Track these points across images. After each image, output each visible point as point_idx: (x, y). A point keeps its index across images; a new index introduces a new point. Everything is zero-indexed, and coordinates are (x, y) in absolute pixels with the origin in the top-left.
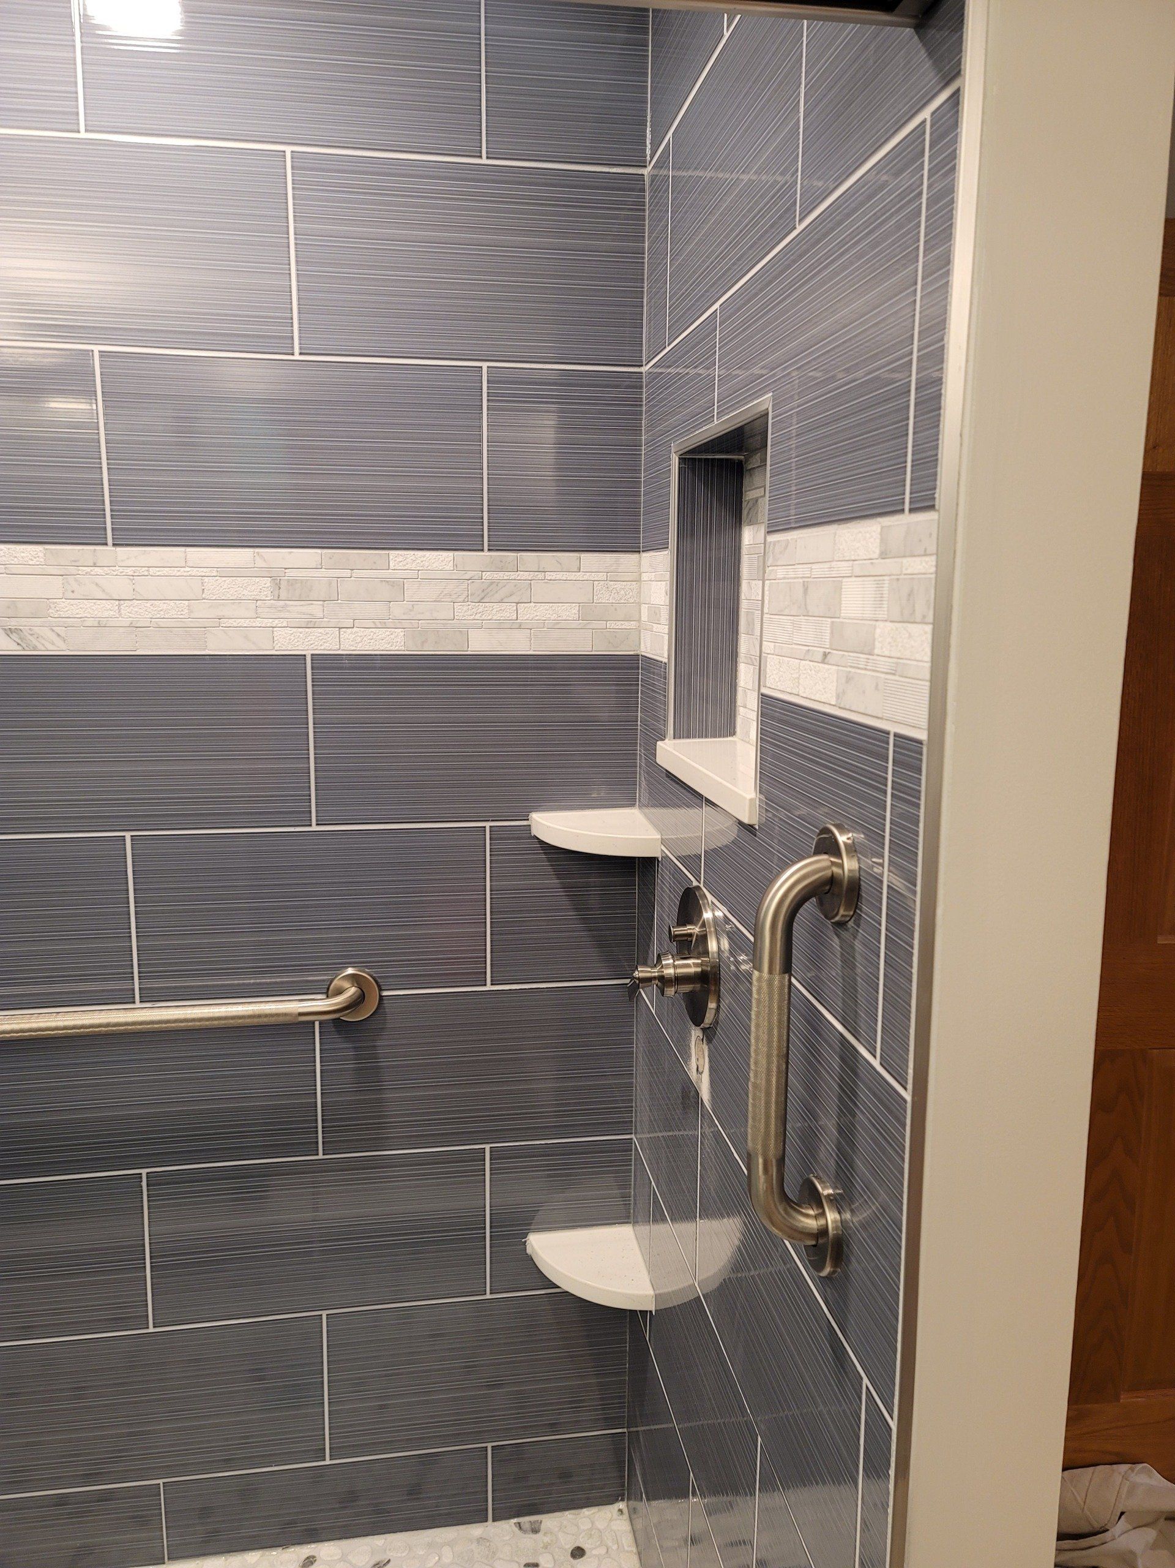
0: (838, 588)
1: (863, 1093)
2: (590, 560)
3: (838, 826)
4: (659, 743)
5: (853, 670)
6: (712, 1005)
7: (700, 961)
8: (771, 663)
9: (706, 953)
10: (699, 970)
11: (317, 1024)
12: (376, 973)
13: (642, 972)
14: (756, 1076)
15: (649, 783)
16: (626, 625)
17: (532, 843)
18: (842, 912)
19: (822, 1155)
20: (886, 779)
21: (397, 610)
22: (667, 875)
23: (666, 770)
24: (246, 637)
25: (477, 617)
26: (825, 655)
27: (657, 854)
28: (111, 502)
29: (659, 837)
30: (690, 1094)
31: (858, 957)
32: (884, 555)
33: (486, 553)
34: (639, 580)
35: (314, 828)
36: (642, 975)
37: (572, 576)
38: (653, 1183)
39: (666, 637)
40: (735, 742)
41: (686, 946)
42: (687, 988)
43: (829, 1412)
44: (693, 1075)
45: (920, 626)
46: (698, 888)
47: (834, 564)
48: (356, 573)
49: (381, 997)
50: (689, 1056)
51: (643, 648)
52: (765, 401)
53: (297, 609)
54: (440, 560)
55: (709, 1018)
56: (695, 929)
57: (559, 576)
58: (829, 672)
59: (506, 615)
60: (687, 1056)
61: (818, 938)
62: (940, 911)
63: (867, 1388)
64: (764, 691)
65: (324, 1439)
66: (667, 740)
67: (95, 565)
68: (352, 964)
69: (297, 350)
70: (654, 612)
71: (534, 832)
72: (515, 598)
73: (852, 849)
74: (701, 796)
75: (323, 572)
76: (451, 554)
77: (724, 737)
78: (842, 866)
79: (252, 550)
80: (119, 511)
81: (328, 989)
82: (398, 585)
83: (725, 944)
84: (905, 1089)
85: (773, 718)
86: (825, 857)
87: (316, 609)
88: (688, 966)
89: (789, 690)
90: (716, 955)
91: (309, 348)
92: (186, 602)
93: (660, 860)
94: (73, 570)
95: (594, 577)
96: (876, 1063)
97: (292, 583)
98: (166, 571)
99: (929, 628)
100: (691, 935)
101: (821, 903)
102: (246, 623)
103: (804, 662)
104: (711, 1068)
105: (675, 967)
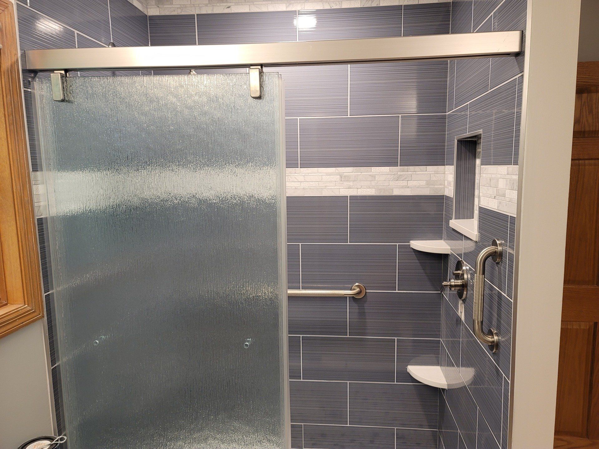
0: (498, 181)
1: (503, 304)
2: (430, 168)
3: (497, 239)
4: (450, 221)
5: (501, 201)
6: (465, 293)
7: (462, 281)
8: (482, 198)
9: (463, 279)
10: (461, 283)
11: (348, 298)
12: (365, 285)
13: (444, 283)
14: (475, 300)
15: (447, 233)
16: (441, 186)
17: (411, 250)
18: (498, 260)
19: (493, 323)
20: (508, 227)
21: (373, 183)
22: (452, 259)
23: (452, 228)
24: (332, 191)
25: (396, 185)
26: (495, 197)
27: (449, 253)
28: (300, 157)
29: (450, 248)
30: (459, 320)
31: (502, 271)
32: (508, 174)
33: (399, 167)
34: (444, 173)
35: (349, 243)
36: (445, 284)
37: (424, 173)
38: (447, 351)
39: (453, 190)
40: (473, 220)
41: (457, 277)
42: (458, 288)
43: (495, 388)
44: (459, 314)
45: (515, 191)
46: (462, 261)
47: (497, 175)
48: (363, 173)
49: (366, 292)
50: (458, 309)
51: (445, 193)
52: (480, 131)
53: (346, 184)
54: (386, 169)
55: (464, 296)
56: (460, 272)
57: (420, 173)
58: (496, 201)
59: (404, 184)
60: (457, 309)
61: (493, 268)
62: (520, 257)
63: (504, 376)
64: (480, 206)
65: (347, 418)
66: (453, 220)
67: (295, 173)
68: (358, 282)
69: (349, 115)
70: (449, 183)
71: (411, 246)
72: (407, 179)
73: (500, 245)
74: (463, 235)
75: (353, 174)
76: (389, 167)
77: (469, 219)
78: (498, 249)
79: (335, 168)
80: (302, 159)
81: (351, 289)
82: (374, 177)
83: (469, 276)
84: (512, 299)
85: (482, 213)
86: (494, 246)
87: (351, 184)
88: (459, 282)
89: (486, 205)
90: (466, 279)
91: (352, 114)
92: (318, 182)
93: (450, 254)
94: (290, 174)
95: (431, 173)
96: (506, 295)
97: (345, 176)
98: (312, 174)
99: (517, 192)
100: (459, 274)
101: (493, 258)
102: (333, 187)
103: (490, 199)
104: (465, 310)
105: (455, 282)
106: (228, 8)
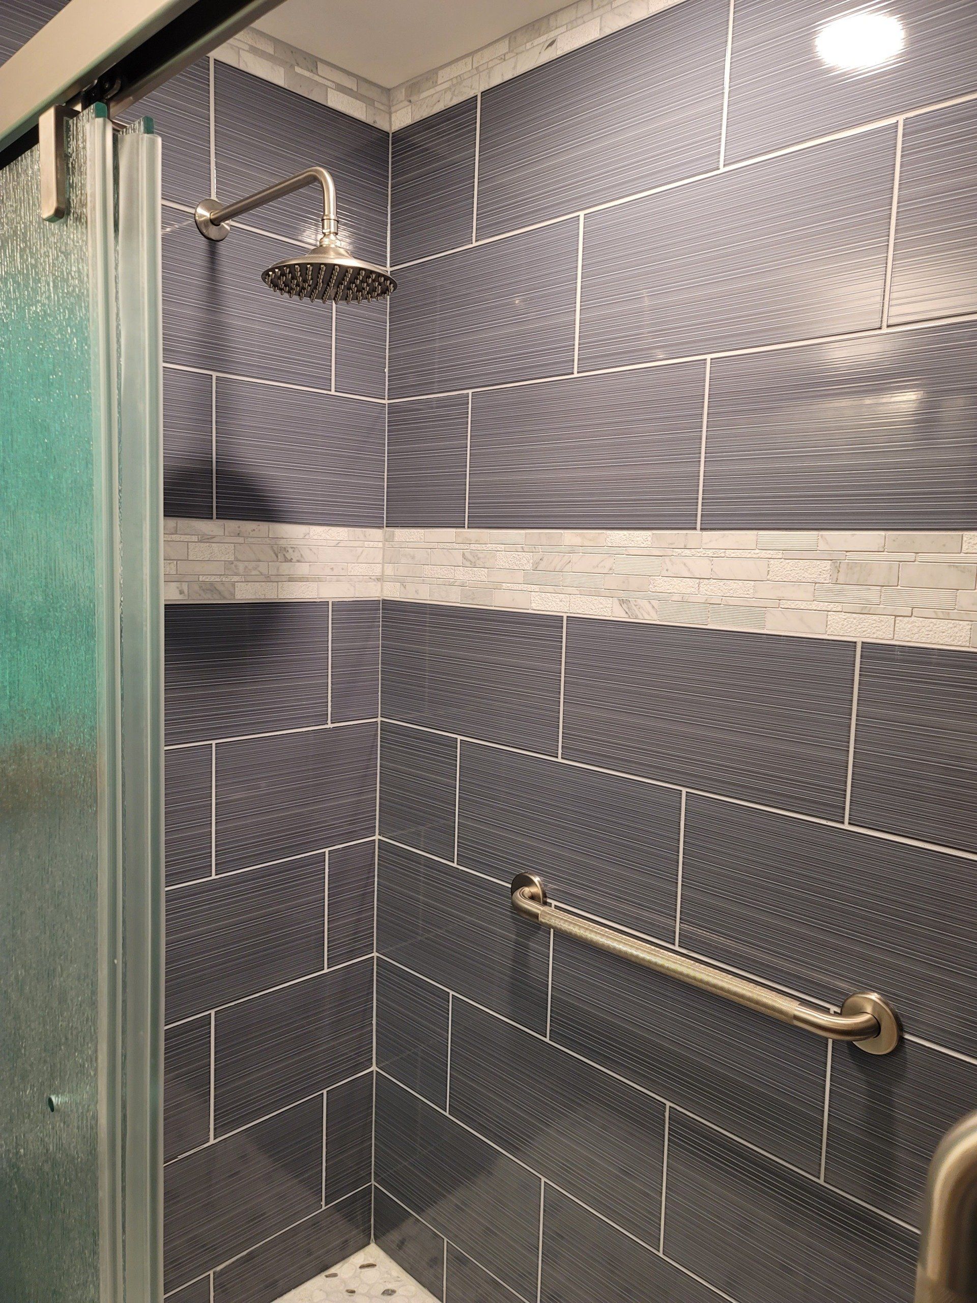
24: (800, 620)
28: (703, 491)
35: (847, 827)
48: (921, 557)
49: (902, 1038)
53: (853, 594)
67: (685, 548)
75: (885, 556)
79: (817, 533)
80: (709, 498)
81: (843, 1004)
82: (969, 571)
87: (873, 595)
92: (753, 584)
94: (669, 552)
97: (852, 566)
98: (739, 553)
102: (803, 605)
106: (550, 48)
